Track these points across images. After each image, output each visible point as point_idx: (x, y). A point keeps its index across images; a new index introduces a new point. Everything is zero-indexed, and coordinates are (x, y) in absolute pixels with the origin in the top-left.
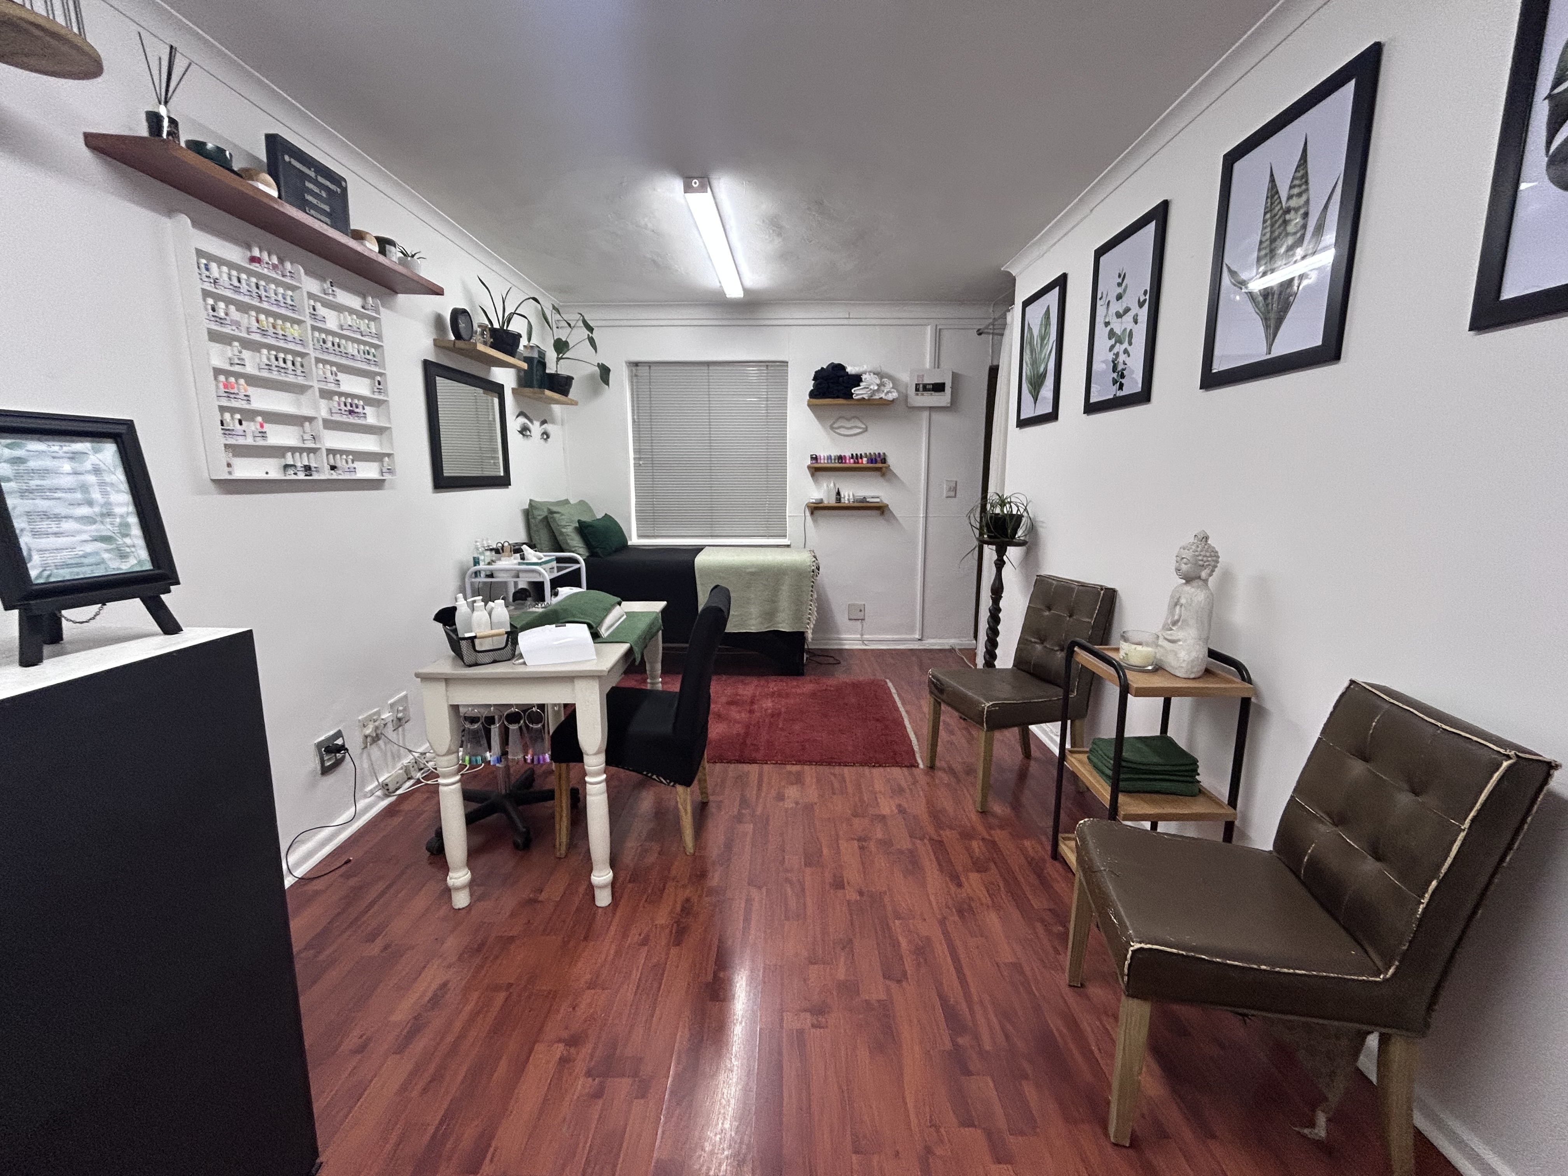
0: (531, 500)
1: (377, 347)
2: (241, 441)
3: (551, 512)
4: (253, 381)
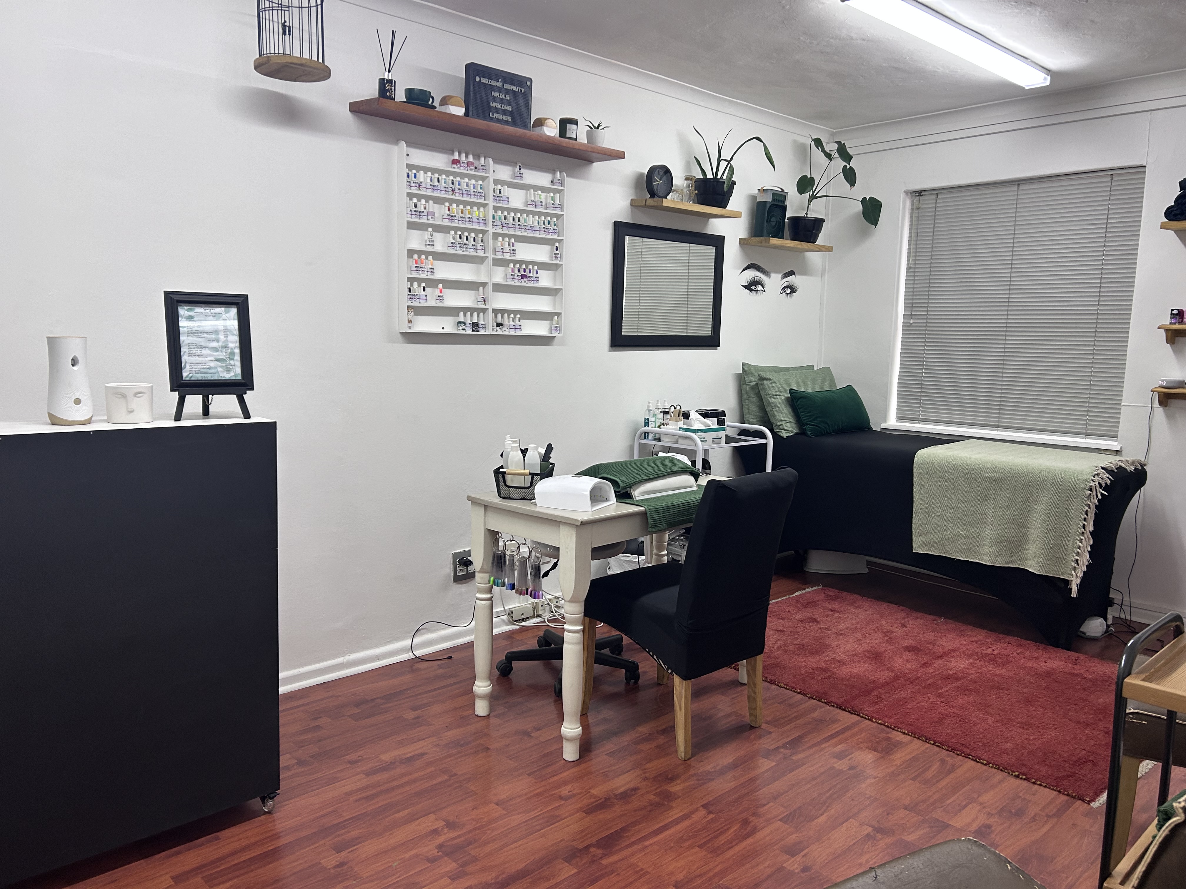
0: (743, 364)
1: (558, 217)
2: (423, 303)
3: (762, 379)
4: (440, 256)
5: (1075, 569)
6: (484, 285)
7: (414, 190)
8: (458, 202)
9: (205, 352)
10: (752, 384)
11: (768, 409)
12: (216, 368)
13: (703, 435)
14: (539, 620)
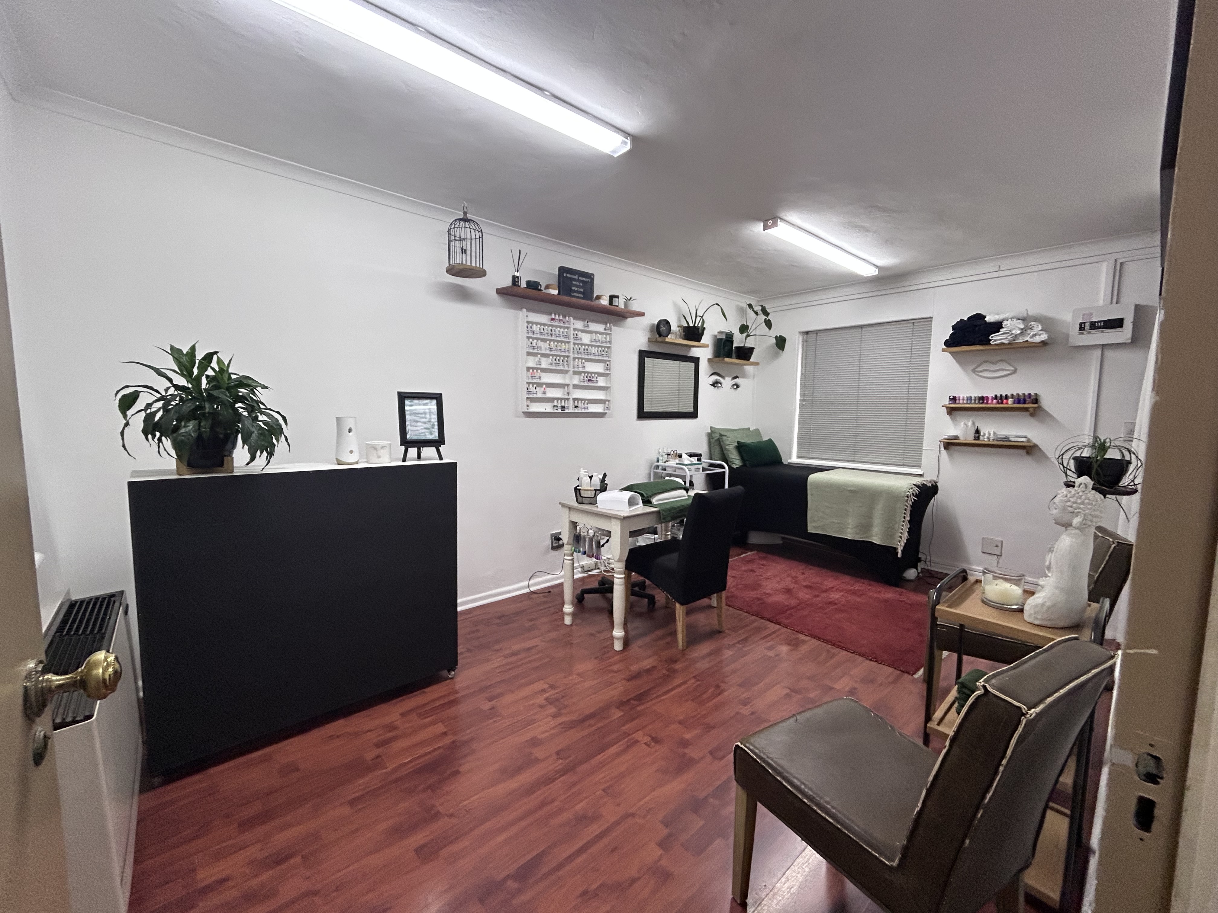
0: (711, 427)
1: (608, 348)
2: (535, 396)
3: (721, 435)
4: (544, 370)
5: (900, 541)
6: (568, 385)
7: (531, 335)
8: (554, 341)
9: (419, 424)
10: (716, 438)
11: (725, 452)
12: (424, 433)
13: (689, 467)
14: (598, 571)
